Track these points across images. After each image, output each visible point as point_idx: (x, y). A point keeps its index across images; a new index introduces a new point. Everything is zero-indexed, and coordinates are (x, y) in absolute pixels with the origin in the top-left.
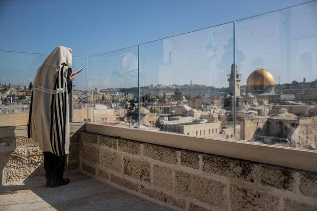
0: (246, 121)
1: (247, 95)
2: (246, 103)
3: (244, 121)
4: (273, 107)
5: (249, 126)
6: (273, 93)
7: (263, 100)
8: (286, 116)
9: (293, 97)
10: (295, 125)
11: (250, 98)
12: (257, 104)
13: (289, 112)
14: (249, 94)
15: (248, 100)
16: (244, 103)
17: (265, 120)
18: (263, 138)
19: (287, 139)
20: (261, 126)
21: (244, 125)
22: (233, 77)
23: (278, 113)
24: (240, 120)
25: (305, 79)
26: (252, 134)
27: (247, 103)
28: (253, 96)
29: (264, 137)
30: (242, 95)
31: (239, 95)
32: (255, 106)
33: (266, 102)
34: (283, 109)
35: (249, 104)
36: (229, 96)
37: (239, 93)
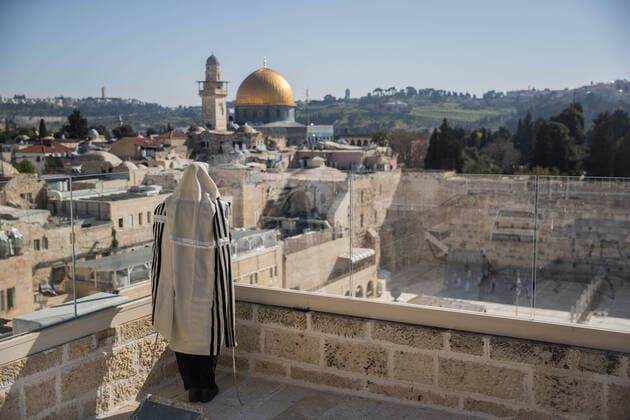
0: (245, 186)
1: (242, 129)
2: (241, 147)
3: (240, 187)
4: (297, 154)
5: (250, 198)
6: (290, 122)
7: (276, 140)
8: (323, 173)
9: (330, 130)
10: (340, 190)
11: (249, 136)
12: (262, 147)
13: (328, 164)
14: (246, 124)
15: (244, 138)
16: (237, 146)
17: (283, 184)
18: (280, 222)
19: (326, 222)
20: (275, 196)
21: (241, 195)
22: (211, 85)
23: (306, 166)
24: (232, 185)
25: (348, 92)
26: (258, 213)
27: (244, 146)
28: (254, 131)
29: (283, 218)
30: (229, 128)
31: (225, 128)
32: (260, 152)
33: (281, 143)
34: (315, 158)
35: (248, 148)
36: (202, 129)
37: (225, 122)
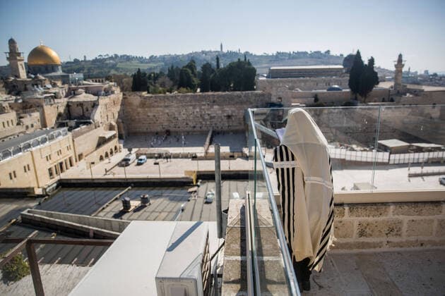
0: (45, 107)
1: (36, 77)
2: (38, 87)
3: (42, 107)
4: (69, 89)
5: (49, 112)
6: (60, 72)
7: (56, 82)
8: (85, 97)
9: (81, 76)
10: (95, 105)
11: (41, 81)
12: (50, 86)
13: (86, 92)
14: (38, 75)
15: (39, 82)
16: (35, 86)
17: (65, 103)
18: (67, 123)
19: (91, 121)
20: (62, 110)
21: (43, 110)
22: (13, 54)
23: (75, 94)
24: (38, 106)
25: (85, 57)
26: (54, 120)
27: (39, 86)
28: (43, 78)
29: (68, 121)
30: (29, 77)
31: (26, 77)
32: (49, 89)
33: (59, 83)
34: (80, 90)
35: (42, 87)
36: (13, 78)
37: (25, 74)
